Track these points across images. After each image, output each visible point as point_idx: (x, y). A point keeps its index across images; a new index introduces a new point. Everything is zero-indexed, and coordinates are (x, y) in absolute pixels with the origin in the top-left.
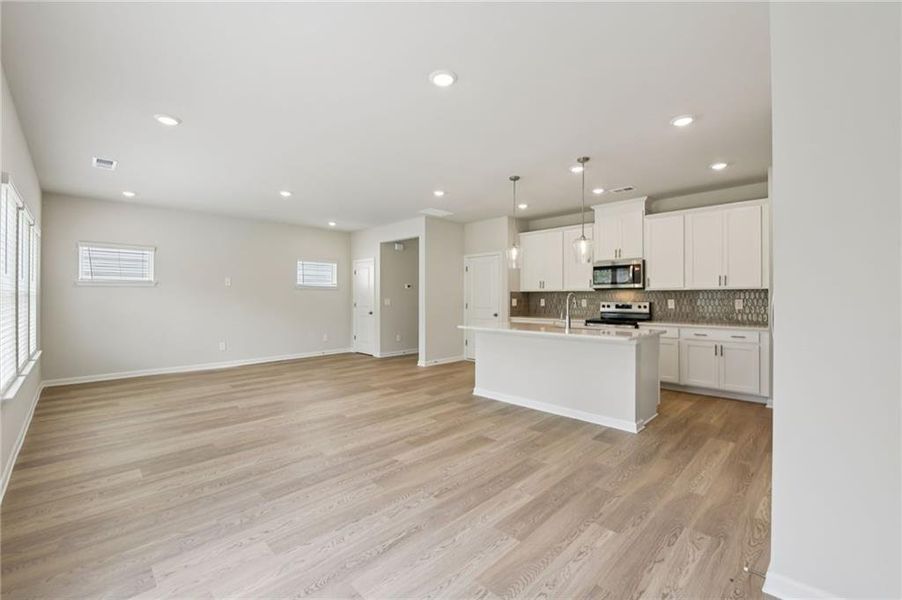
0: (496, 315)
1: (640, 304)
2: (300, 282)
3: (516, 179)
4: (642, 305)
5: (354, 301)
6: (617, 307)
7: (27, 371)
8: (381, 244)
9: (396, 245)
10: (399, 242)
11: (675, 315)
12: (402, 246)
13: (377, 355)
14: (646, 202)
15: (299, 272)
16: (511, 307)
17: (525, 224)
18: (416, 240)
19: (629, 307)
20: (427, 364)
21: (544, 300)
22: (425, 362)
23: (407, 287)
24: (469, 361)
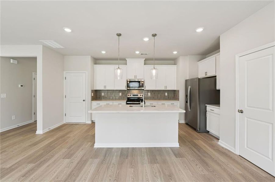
0: (84, 101)
1: (141, 94)
3: (119, 35)
4: (142, 94)
6: (133, 95)
11: (150, 98)
14: (144, 60)
16: (92, 96)
17: (97, 61)
19: (138, 95)
20: (43, 132)
21: (103, 93)
22: (43, 130)
23: (20, 86)
24: (67, 124)
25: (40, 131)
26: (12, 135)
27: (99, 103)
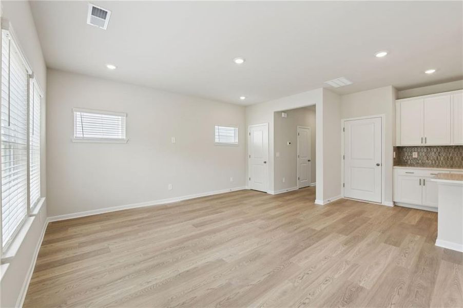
0: (378, 165)
2: (217, 140)
5: (249, 154)
7: (36, 212)
8: (275, 112)
9: (283, 114)
10: (284, 112)
12: (286, 114)
13: (272, 192)
15: (217, 134)
18: (314, 106)
20: (324, 203)
21: (416, 153)
22: (324, 200)
23: (288, 144)
24: (347, 200)
25: (320, 201)
26: (292, 199)
27: (412, 172)
